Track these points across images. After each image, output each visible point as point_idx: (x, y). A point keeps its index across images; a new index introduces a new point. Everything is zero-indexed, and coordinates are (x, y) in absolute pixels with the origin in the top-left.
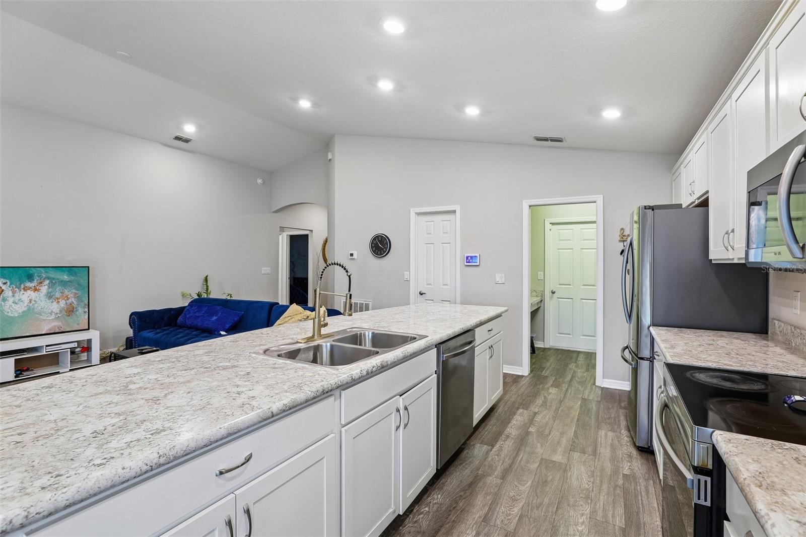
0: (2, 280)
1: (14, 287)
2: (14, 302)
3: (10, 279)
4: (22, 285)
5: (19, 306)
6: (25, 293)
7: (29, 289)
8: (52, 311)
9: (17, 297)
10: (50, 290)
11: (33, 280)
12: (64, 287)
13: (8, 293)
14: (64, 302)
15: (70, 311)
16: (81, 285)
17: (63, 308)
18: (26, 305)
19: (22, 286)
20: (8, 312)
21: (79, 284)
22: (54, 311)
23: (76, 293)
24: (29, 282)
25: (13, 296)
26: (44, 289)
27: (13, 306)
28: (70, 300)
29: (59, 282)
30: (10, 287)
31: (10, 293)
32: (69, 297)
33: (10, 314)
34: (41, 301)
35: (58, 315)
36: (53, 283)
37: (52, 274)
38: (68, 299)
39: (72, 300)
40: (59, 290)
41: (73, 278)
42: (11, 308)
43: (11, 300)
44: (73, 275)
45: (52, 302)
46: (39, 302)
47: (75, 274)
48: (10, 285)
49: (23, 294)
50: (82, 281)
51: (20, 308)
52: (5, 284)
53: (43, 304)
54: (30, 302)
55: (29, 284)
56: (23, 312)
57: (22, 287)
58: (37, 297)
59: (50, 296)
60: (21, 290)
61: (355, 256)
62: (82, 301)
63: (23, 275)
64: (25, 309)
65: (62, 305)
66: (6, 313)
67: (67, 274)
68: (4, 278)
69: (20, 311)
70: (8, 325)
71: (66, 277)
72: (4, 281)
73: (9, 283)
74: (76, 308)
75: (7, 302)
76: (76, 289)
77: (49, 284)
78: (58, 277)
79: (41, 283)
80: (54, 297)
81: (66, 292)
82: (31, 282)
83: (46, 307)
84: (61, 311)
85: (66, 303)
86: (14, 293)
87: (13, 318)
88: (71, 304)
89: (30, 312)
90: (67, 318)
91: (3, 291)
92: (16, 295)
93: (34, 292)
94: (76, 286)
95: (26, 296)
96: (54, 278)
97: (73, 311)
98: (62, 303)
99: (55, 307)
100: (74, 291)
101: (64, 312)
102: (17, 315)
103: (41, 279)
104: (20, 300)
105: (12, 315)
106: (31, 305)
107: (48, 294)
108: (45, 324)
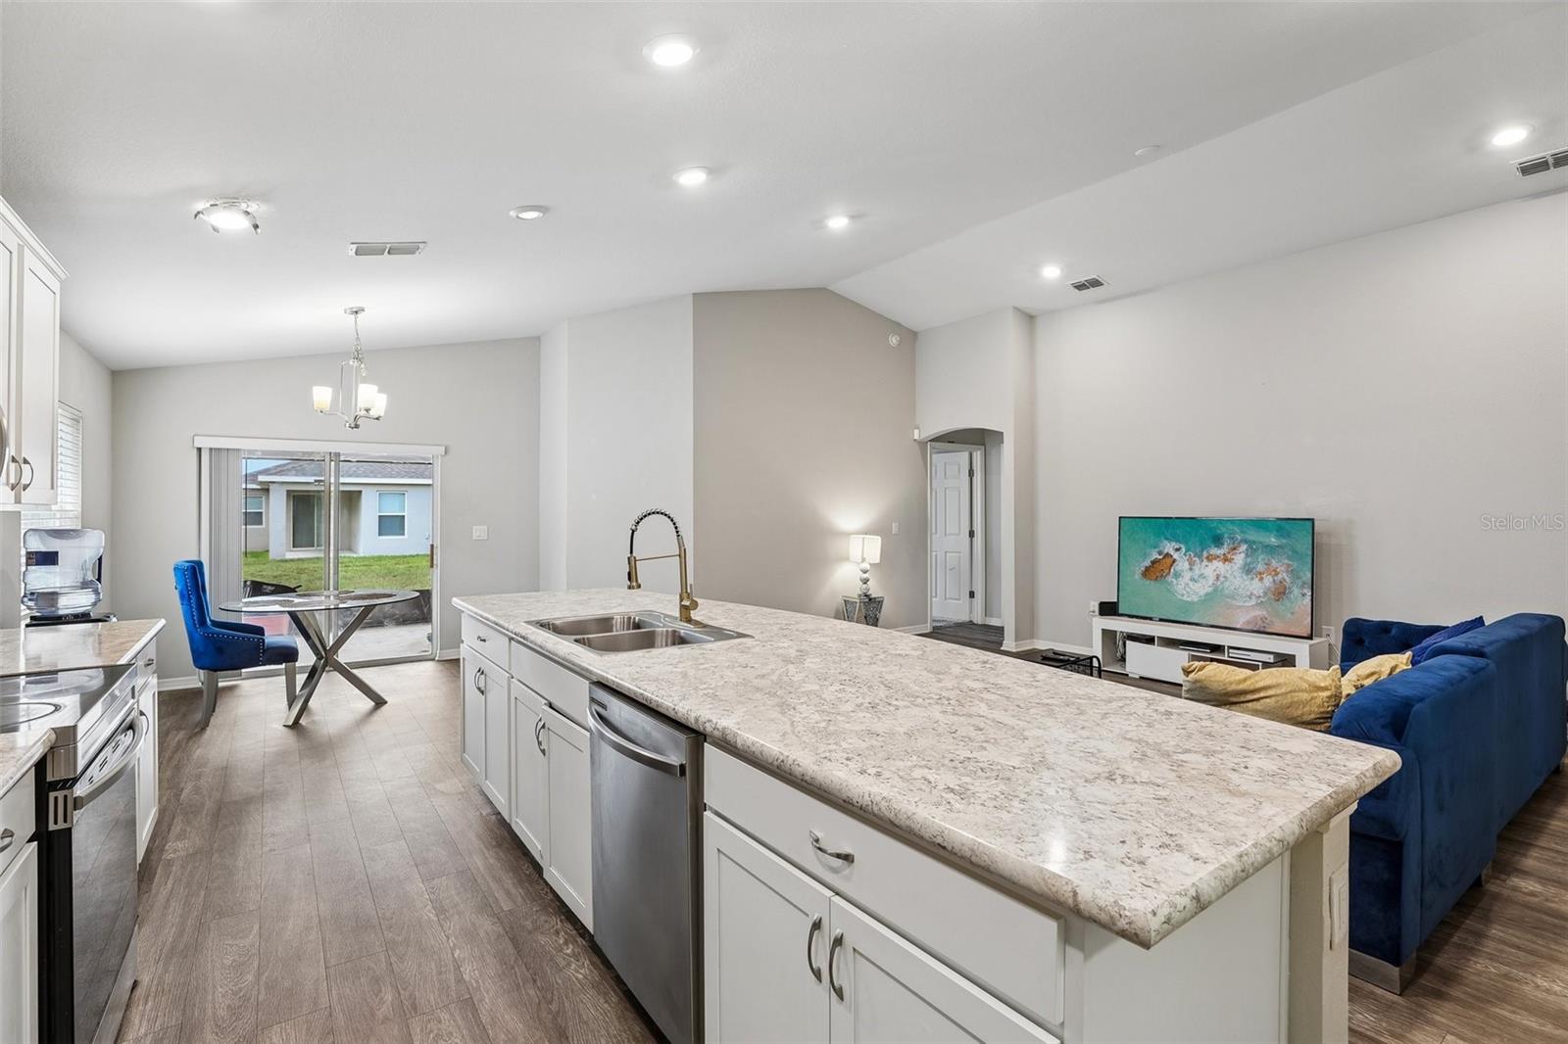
1: (1192, 555)
2: (1192, 579)
3: (1186, 543)
5: (1200, 585)
6: (1210, 564)
8: (1252, 594)
10: (1249, 560)
11: (1223, 544)
13: (1182, 564)
14: (1271, 579)
15: (1280, 593)
16: (1297, 553)
17: (1269, 589)
18: (1210, 583)
19: (1205, 554)
20: (1183, 595)
21: (1294, 551)
22: (1255, 592)
23: (1288, 565)
25: (1191, 569)
26: (1239, 559)
27: (1191, 585)
28: (1280, 576)
30: (1185, 554)
31: (1186, 565)
33: (1184, 598)
34: (1235, 577)
36: (1253, 549)
37: (1253, 535)
38: (1277, 574)
39: (1283, 575)
40: (1263, 560)
41: (1284, 541)
43: (1187, 575)
44: (1285, 538)
45: (1252, 579)
47: (1288, 535)
48: (1186, 551)
50: (1299, 546)
51: (1202, 589)
52: (1177, 550)
53: (1237, 582)
55: (1215, 551)
56: (1207, 594)
59: (1248, 570)
62: (1299, 578)
63: (1206, 536)
64: (1210, 590)
68: (1177, 541)
71: (1273, 540)
72: (1177, 547)
73: (1184, 550)
76: (1289, 558)
77: (1247, 550)
78: (1261, 539)
80: (1254, 571)
82: (1218, 547)
83: (1242, 586)
84: (1265, 593)
85: (1274, 580)
86: (1191, 564)
87: (1191, 603)
88: (1281, 582)
89: (1215, 595)
90: (1275, 604)
91: (1174, 560)
94: (1290, 553)
96: (1254, 542)
97: (1284, 593)
98: (1268, 581)
99: (1257, 587)
100: (1286, 561)
101: (1270, 595)
102: (1196, 600)
105: (1189, 599)
108: (1240, 614)
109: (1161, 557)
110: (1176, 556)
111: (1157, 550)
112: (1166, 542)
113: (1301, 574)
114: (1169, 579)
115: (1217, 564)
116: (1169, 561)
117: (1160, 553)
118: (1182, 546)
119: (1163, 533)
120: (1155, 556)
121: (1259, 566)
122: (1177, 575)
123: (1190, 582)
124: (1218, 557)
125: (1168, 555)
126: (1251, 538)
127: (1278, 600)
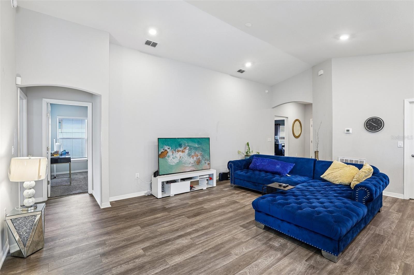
0: (167, 147)
1: (173, 150)
3: (171, 146)
4: (177, 149)
5: (175, 160)
6: (178, 153)
7: (180, 151)
9: (174, 156)
10: (189, 152)
11: (182, 147)
12: (196, 150)
13: (170, 153)
14: (196, 158)
15: (199, 162)
16: (204, 150)
17: (195, 161)
18: (178, 160)
20: (170, 163)
21: (203, 149)
22: (191, 162)
23: (201, 153)
24: (180, 148)
25: (173, 155)
26: (187, 151)
27: (173, 160)
28: (198, 157)
29: (194, 148)
30: (171, 150)
31: (171, 153)
32: (198, 155)
33: (171, 164)
34: (185, 157)
35: (193, 164)
37: (191, 144)
38: (198, 156)
39: (199, 157)
41: (200, 146)
42: (172, 161)
43: (171, 157)
44: (200, 145)
45: (190, 158)
46: (184, 158)
48: (171, 149)
49: (177, 154)
50: (204, 147)
51: (176, 161)
52: (169, 149)
53: (186, 159)
54: (180, 158)
55: (180, 149)
56: (177, 163)
57: (177, 150)
58: (183, 155)
59: (189, 155)
60: (176, 152)
61: (350, 132)
62: (204, 157)
63: (177, 144)
65: (195, 159)
66: (169, 163)
67: (197, 144)
69: (176, 162)
70: (170, 169)
71: (196, 145)
73: (170, 148)
74: (201, 161)
75: (170, 158)
76: (201, 151)
77: (189, 149)
78: (193, 145)
79: (185, 148)
80: (191, 155)
81: (197, 153)
83: (188, 160)
84: (194, 162)
85: (197, 158)
86: (173, 153)
87: (173, 165)
88: (199, 159)
90: (197, 165)
91: (168, 152)
92: (174, 154)
93: (182, 153)
94: (201, 149)
95: (179, 155)
97: (200, 162)
98: (195, 158)
99: (192, 160)
100: (200, 152)
101: (196, 163)
102: (174, 164)
103: (185, 146)
104: (176, 157)
105: (172, 164)
106: (181, 159)
107: (188, 154)
109: (164, 151)
110: (168, 150)
111: (163, 148)
112: (165, 146)
113: (205, 156)
114: (166, 158)
115: (180, 153)
116: (166, 152)
117: (164, 150)
118: (170, 147)
119: (165, 143)
120: (162, 151)
121: (193, 154)
122: (169, 157)
123: (172, 159)
124: (181, 151)
125: (166, 150)
126: (190, 145)
127: (198, 165)
